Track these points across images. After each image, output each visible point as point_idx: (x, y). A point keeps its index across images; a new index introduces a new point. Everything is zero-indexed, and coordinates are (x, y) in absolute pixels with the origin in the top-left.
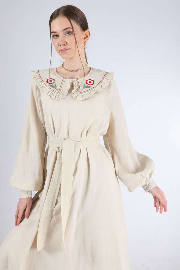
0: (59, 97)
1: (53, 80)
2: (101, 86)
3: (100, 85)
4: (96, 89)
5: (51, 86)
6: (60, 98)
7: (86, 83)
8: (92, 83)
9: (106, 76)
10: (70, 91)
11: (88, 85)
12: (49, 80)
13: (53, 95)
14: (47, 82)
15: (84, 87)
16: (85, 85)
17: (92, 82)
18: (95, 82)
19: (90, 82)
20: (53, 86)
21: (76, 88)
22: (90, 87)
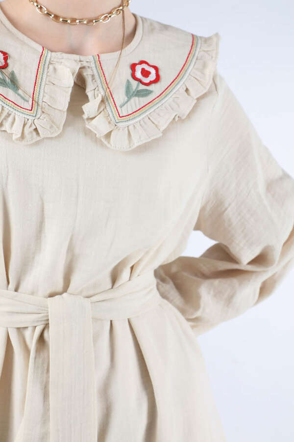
0: (36, 130)
2: (187, 90)
3: (180, 87)
4: (168, 100)
6: (42, 136)
7: (134, 76)
8: (153, 76)
9: (198, 52)
11: (142, 87)
13: (10, 119)
15: (130, 93)
16: (129, 85)
17: (153, 71)
18: (161, 73)
19: (146, 73)
21: (99, 99)
22: (147, 93)
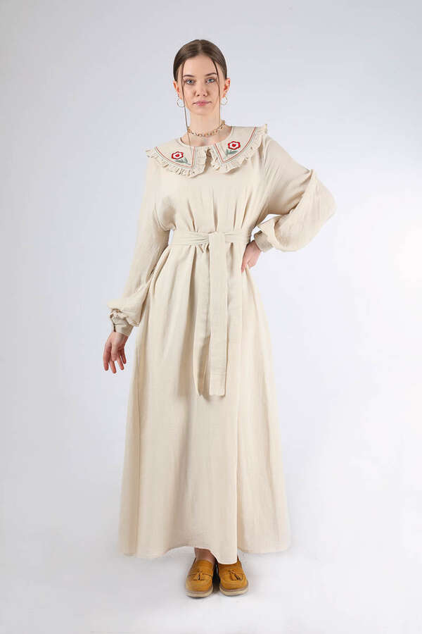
1: (180, 154)
3: (249, 147)
4: (244, 153)
5: (180, 161)
7: (229, 148)
8: (237, 146)
10: (208, 162)
11: (233, 150)
12: (174, 155)
14: (172, 157)
15: (227, 153)
16: (227, 151)
17: (237, 144)
18: (241, 144)
19: (234, 145)
20: (182, 162)
21: (216, 158)
22: (235, 152)
